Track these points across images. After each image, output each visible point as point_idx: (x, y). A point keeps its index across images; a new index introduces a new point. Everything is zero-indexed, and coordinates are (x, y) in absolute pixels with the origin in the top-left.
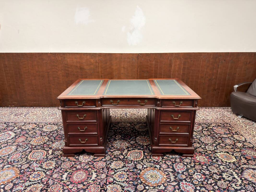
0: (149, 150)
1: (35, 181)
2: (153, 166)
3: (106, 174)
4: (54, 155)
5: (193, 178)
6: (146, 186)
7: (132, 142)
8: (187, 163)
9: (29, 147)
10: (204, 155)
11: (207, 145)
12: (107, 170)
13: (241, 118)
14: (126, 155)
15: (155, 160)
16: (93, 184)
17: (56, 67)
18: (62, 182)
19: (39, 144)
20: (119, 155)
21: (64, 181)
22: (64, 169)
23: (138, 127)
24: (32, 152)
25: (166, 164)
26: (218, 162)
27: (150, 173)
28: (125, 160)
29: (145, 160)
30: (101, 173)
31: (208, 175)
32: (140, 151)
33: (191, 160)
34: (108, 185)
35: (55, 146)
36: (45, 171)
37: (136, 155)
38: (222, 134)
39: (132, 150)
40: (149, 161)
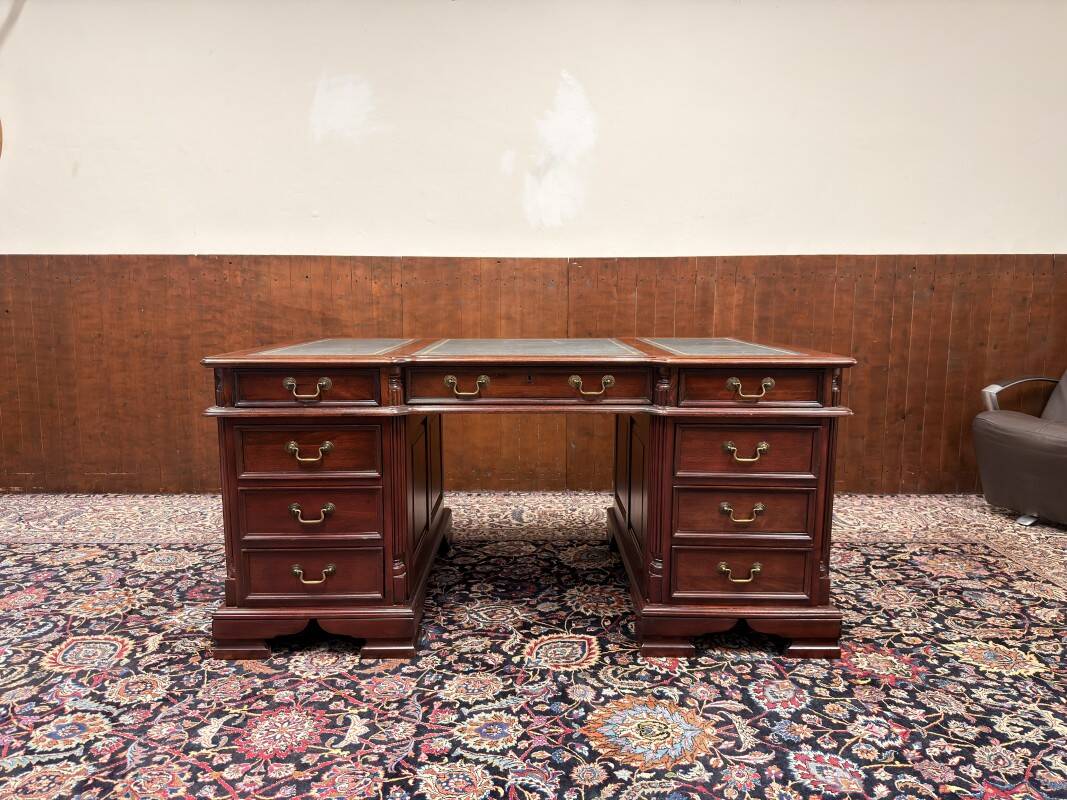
0: (626, 631)
1: (56, 751)
2: (647, 691)
3: (418, 722)
4: (172, 652)
5: (851, 736)
6: (618, 767)
7: (544, 607)
8: (813, 680)
9: (56, 625)
10: (887, 650)
11: (897, 614)
12: (425, 709)
13: (1031, 525)
14: (518, 653)
15: (658, 670)
16: (349, 763)
17: (218, 315)
18: (192, 753)
19: (104, 616)
20: (484, 652)
21: (204, 751)
22: (209, 703)
23: (572, 555)
24: (65, 643)
25: (710, 683)
26: (962, 674)
27: (633, 717)
28: (513, 669)
29: (610, 671)
30: (389, 719)
31: (922, 724)
32: (582, 638)
33: (832, 669)
34: (424, 764)
35: (178, 621)
36: (116, 712)
37: (564, 652)
38: (956, 579)
39: (546, 634)
40: (626, 675)
